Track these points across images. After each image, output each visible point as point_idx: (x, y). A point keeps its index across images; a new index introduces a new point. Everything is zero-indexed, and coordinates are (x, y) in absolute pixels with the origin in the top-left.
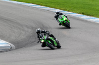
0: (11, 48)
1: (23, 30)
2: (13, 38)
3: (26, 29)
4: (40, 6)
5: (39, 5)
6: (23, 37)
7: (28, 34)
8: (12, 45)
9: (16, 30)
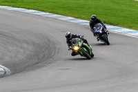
0: (5, 72)
1: (21, 47)
2: (7, 59)
3: (25, 45)
4: (44, 13)
5: (43, 11)
6: (21, 57)
7: (28, 52)
8: (7, 69)
9: (11, 48)
